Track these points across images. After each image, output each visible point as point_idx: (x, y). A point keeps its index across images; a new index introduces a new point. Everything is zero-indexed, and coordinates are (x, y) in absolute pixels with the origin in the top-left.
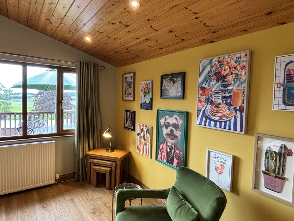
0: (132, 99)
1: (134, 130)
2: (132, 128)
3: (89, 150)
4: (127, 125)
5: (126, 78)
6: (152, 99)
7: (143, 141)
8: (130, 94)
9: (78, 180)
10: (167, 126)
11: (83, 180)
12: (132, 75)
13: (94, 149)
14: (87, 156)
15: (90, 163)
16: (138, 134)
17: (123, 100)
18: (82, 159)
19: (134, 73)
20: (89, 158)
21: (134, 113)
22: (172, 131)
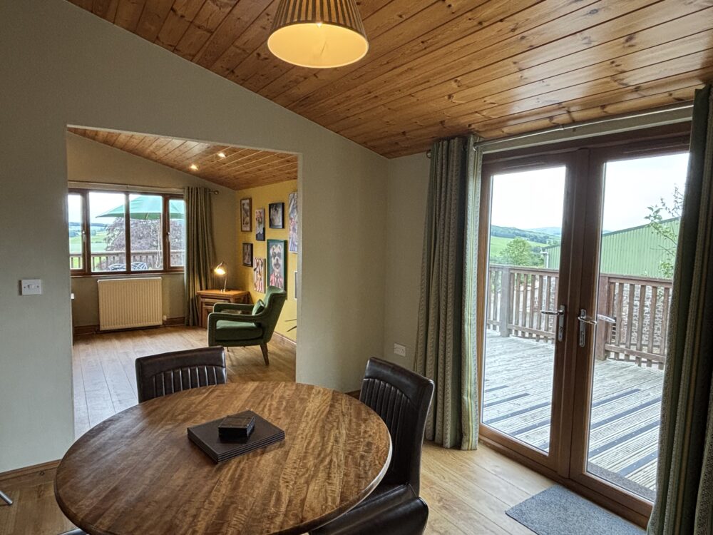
0: (248, 229)
1: (252, 265)
2: (250, 263)
3: (201, 289)
4: (246, 262)
5: (244, 204)
6: (264, 229)
7: (259, 276)
8: (247, 224)
9: (188, 325)
10: (275, 255)
11: (194, 324)
12: (248, 201)
13: (207, 289)
14: (199, 294)
15: (202, 302)
16: (255, 270)
17: (242, 231)
18: (192, 300)
19: (251, 200)
20: (200, 297)
21: (252, 245)
22: (277, 260)
